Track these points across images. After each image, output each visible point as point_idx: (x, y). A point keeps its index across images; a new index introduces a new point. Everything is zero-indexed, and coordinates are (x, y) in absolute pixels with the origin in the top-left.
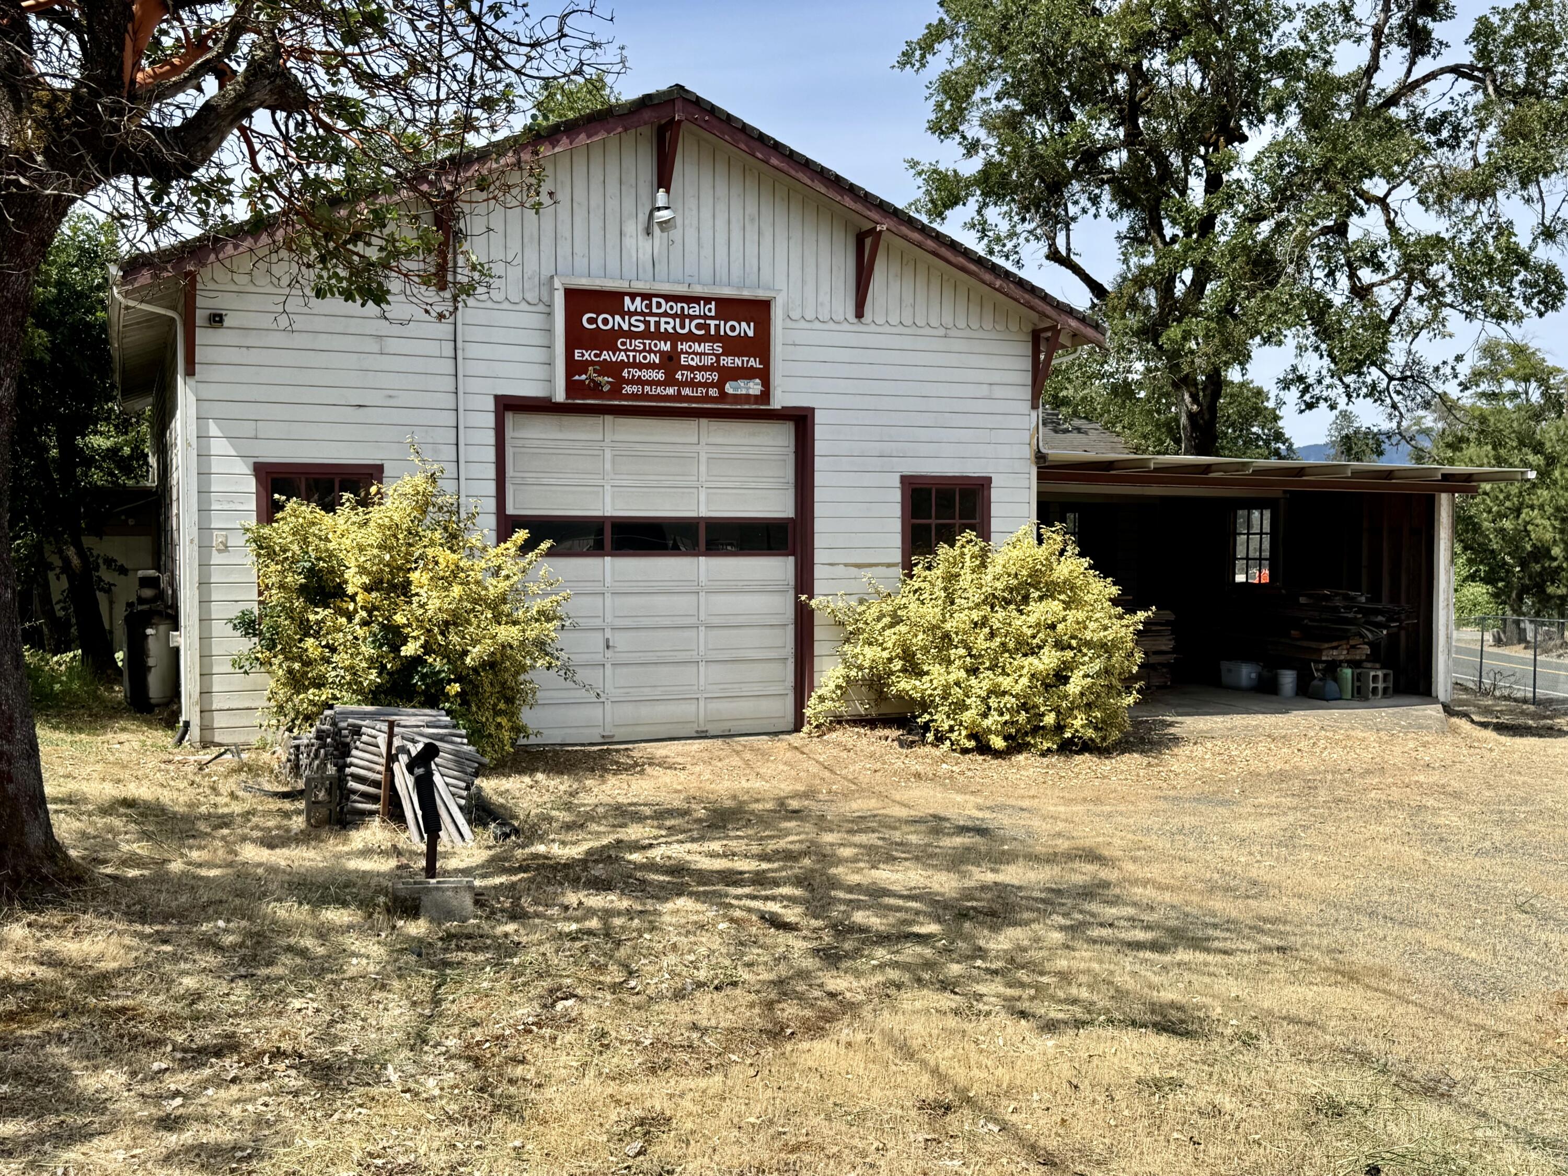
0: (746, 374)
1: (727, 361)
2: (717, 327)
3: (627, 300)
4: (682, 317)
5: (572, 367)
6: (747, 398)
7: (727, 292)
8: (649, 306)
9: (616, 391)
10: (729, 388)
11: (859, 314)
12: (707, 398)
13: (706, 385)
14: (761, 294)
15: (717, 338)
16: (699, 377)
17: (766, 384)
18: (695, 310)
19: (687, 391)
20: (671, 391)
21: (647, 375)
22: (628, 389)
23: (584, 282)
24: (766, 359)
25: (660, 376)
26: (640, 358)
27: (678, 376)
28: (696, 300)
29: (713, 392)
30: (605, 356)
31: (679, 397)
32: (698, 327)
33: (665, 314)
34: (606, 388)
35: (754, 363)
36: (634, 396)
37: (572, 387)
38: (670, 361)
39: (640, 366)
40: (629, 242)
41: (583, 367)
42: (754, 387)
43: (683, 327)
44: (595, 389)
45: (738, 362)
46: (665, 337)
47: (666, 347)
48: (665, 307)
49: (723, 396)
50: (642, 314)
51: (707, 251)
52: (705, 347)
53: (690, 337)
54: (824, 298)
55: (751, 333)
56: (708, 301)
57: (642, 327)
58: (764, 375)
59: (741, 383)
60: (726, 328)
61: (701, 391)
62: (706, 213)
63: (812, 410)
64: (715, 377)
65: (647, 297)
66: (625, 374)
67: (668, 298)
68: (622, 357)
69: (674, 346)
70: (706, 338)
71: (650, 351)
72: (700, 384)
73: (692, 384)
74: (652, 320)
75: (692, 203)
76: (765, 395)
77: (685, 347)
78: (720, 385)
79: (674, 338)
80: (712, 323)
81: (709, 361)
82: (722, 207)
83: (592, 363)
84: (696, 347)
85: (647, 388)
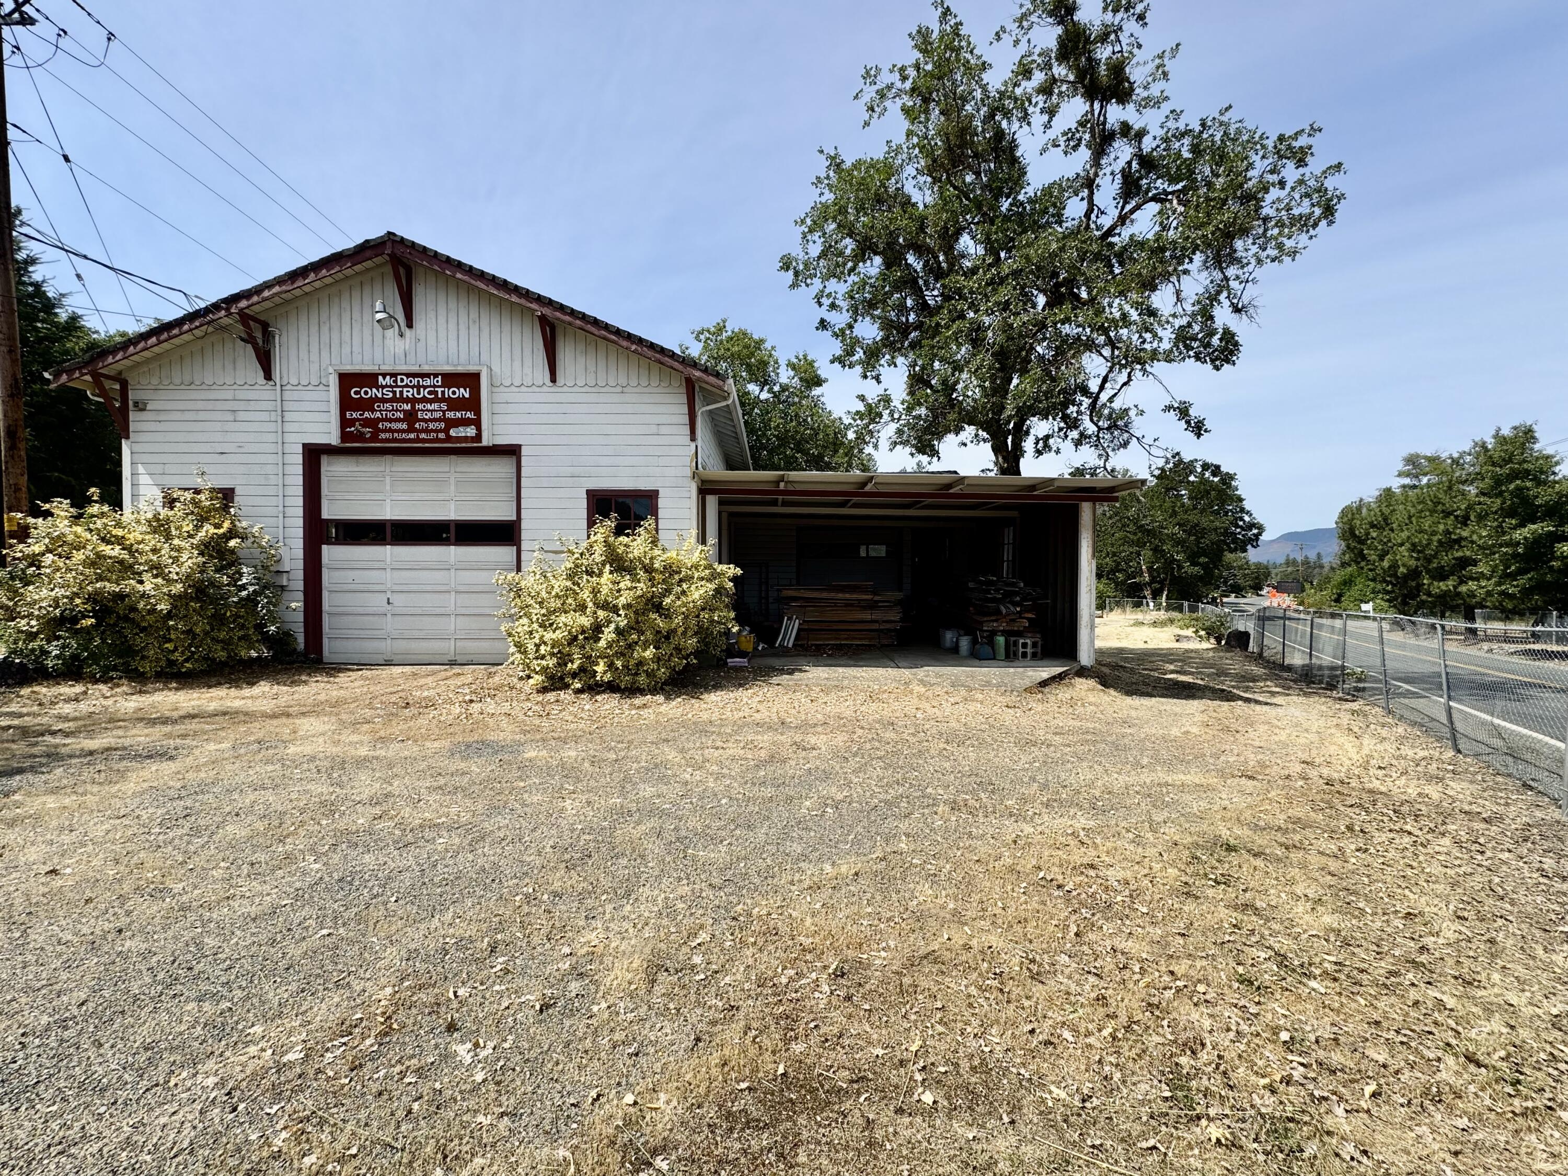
0: (465, 422)
1: (450, 415)
2: (443, 392)
3: (380, 378)
4: (418, 387)
5: (345, 423)
6: (466, 439)
7: (448, 368)
8: (395, 381)
9: (374, 438)
10: (453, 432)
11: (553, 380)
12: (437, 440)
13: (436, 431)
14: (472, 368)
15: (443, 400)
16: (431, 426)
17: (479, 429)
18: (428, 382)
19: (423, 436)
20: (412, 436)
21: (394, 426)
22: (383, 436)
23: (348, 368)
24: (478, 413)
25: (405, 426)
26: (390, 415)
27: (417, 426)
28: (428, 375)
29: (442, 436)
30: (366, 415)
31: (418, 440)
32: (429, 393)
33: (407, 386)
34: (368, 436)
35: (470, 415)
36: (387, 440)
37: (345, 436)
38: (411, 417)
39: (391, 421)
40: (389, 343)
41: (352, 422)
42: (471, 431)
43: (419, 393)
44: (360, 437)
45: (458, 415)
46: (407, 400)
47: (407, 407)
48: (406, 381)
49: (449, 438)
50: (391, 386)
51: (443, 343)
52: (435, 406)
53: (424, 400)
54: (527, 370)
55: (467, 396)
56: (436, 375)
57: (391, 395)
58: (477, 423)
59: (461, 429)
60: (449, 393)
61: (434, 435)
62: (442, 320)
63: (520, 446)
64: (443, 425)
65: (393, 375)
66: (380, 426)
67: (408, 375)
68: (378, 415)
69: (413, 407)
70: (436, 400)
71: (397, 410)
72: (432, 431)
73: (427, 431)
74: (398, 390)
75: (432, 315)
76: (478, 437)
77: (421, 406)
78: (446, 431)
79: (413, 401)
80: (439, 390)
81: (438, 415)
82: (453, 316)
83: (358, 420)
84: (429, 406)
85: (396, 435)
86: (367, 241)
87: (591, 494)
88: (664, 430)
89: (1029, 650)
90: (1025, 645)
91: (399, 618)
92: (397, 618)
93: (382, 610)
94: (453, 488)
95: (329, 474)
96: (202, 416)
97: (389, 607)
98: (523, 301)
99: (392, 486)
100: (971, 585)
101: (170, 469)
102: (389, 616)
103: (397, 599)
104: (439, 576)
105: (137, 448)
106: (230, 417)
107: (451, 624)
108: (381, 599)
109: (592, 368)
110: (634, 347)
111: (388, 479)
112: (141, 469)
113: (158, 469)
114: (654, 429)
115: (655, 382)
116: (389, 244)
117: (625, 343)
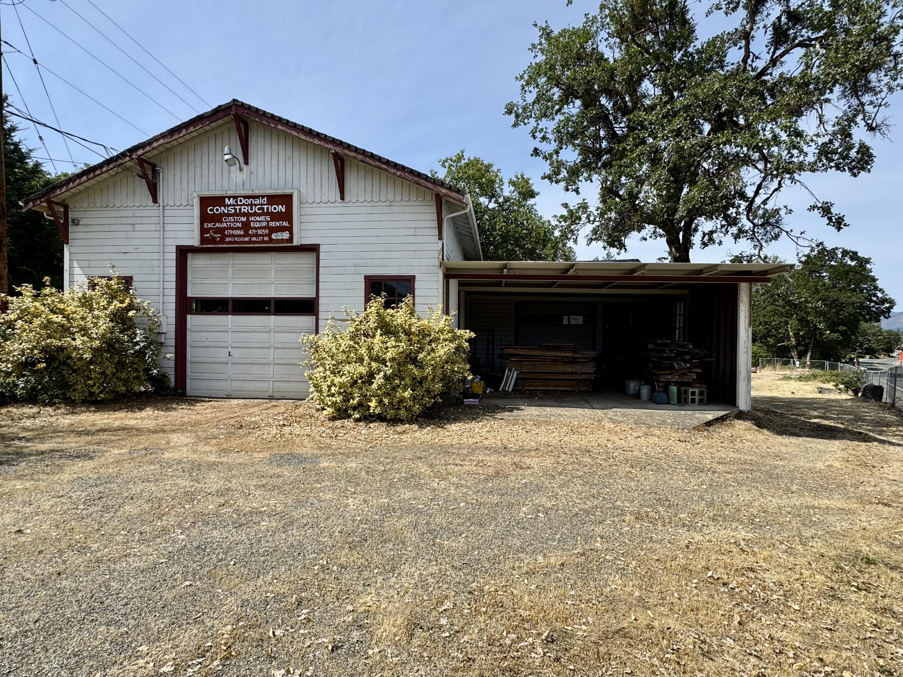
0: (282, 229)
1: (272, 224)
2: (268, 208)
3: (227, 199)
4: (251, 205)
5: (203, 231)
6: (282, 241)
7: (270, 192)
8: (236, 202)
9: (222, 241)
10: (274, 236)
11: (342, 198)
12: (263, 242)
13: (263, 235)
14: (287, 191)
15: (268, 214)
16: (260, 232)
17: (291, 233)
18: (258, 202)
19: (254, 239)
20: (247, 239)
21: (236, 232)
22: (228, 239)
23: (206, 194)
24: (291, 223)
25: (242, 233)
26: (232, 225)
27: (250, 232)
28: (258, 197)
29: (266, 239)
30: (217, 225)
31: (250, 242)
32: (259, 209)
33: (244, 205)
34: (218, 239)
35: (285, 224)
36: (230, 243)
37: (203, 240)
38: (246, 226)
39: (233, 229)
40: (233, 175)
41: (208, 231)
42: (286, 235)
43: (252, 210)
44: (213, 240)
45: (278, 224)
46: (244, 215)
47: (244, 219)
48: (244, 201)
49: (271, 240)
50: (234, 205)
51: (268, 175)
52: (262, 218)
53: (255, 214)
54: (325, 191)
55: (284, 210)
56: (263, 197)
57: (233, 211)
58: (290, 229)
59: (279, 234)
60: (271, 209)
61: (260, 239)
62: (268, 158)
63: (319, 245)
64: (267, 231)
65: (235, 198)
66: (226, 233)
67: (245, 197)
68: (225, 225)
69: (248, 219)
70: (263, 214)
71: (237, 222)
72: (260, 235)
73: (257, 235)
74: (238, 207)
75: (261, 154)
76: (291, 239)
77: (253, 219)
78: (269, 235)
79: (248, 215)
80: (265, 207)
81: (264, 224)
82: (275, 154)
83: (212, 229)
84: (258, 218)
85: (236, 238)
86: (220, 106)
87: (368, 279)
88: (419, 232)
89: (697, 397)
90: (693, 393)
91: (237, 366)
92: (235, 366)
93: (225, 360)
94: (273, 275)
95: (193, 266)
96: (113, 228)
97: (230, 358)
98: (322, 143)
99: (233, 274)
100: (650, 346)
101: (93, 264)
102: (230, 364)
103: (234, 352)
104: (263, 337)
105: (73, 250)
106: (130, 228)
107: (270, 371)
108: (226, 351)
109: (369, 188)
110: (399, 173)
111: (230, 269)
112: (75, 264)
113: (86, 264)
114: (412, 232)
115: (413, 198)
116: (234, 108)
117: (392, 171)
